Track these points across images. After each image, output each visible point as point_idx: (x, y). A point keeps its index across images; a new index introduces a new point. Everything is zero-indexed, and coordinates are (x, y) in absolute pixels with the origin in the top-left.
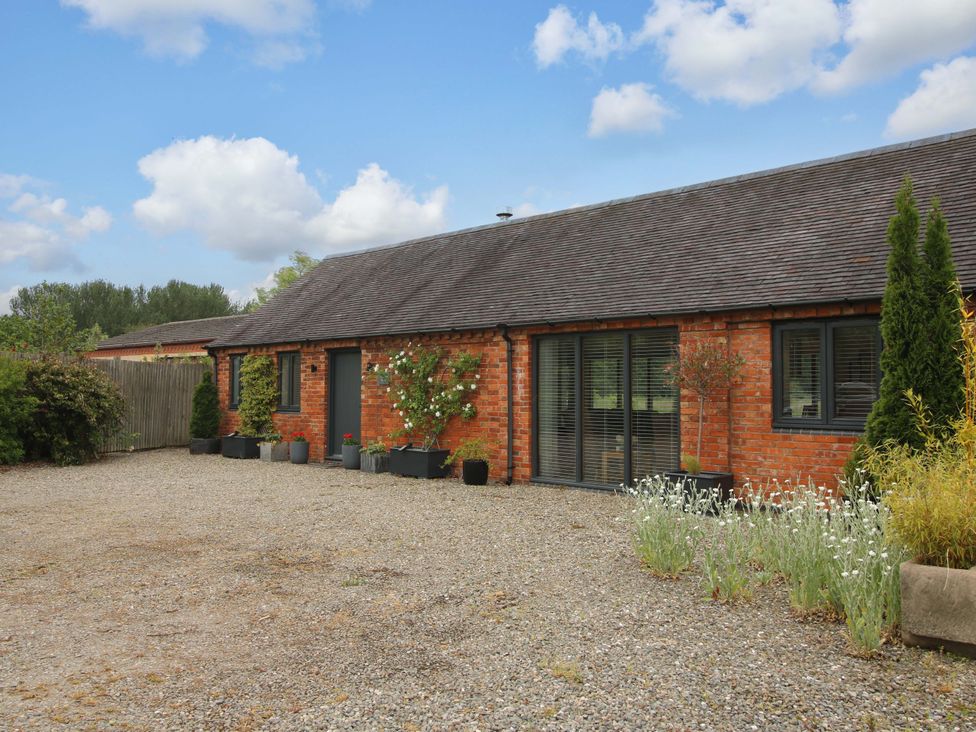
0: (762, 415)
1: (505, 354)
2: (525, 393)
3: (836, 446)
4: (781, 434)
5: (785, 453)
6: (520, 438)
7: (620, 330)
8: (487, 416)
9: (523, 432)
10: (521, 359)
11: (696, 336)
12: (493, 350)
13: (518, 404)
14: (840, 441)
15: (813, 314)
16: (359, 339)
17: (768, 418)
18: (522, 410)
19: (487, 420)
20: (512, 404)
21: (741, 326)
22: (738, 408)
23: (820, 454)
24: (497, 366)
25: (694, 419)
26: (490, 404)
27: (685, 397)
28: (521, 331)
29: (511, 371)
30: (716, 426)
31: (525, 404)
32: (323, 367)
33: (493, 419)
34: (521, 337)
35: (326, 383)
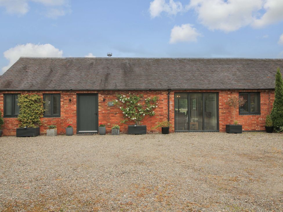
0: (237, 112)
1: (166, 97)
2: (173, 108)
3: (252, 117)
4: (241, 115)
5: (242, 119)
6: (171, 120)
7: (200, 92)
8: (158, 115)
9: (172, 119)
10: (172, 99)
11: (223, 94)
12: (161, 96)
13: (170, 111)
14: (252, 116)
15: (247, 91)
16: (98, 91)
17: (238, 112)
18: (172, 113)
19: (158, 116)
20: (169, 111)
21: (233, 93)
22: (232, 110)
23: (249, 119)
24: (163, 101)
25: (223, 113)
26: (159, 111)
27: (220, 108)
28: (173, 91)
29: (169, 102)
30: (228, 115)
31: (173, 111)
32: (75, 100)
33: (161, 116)
34: (172, 93)
35: (77, 106)
